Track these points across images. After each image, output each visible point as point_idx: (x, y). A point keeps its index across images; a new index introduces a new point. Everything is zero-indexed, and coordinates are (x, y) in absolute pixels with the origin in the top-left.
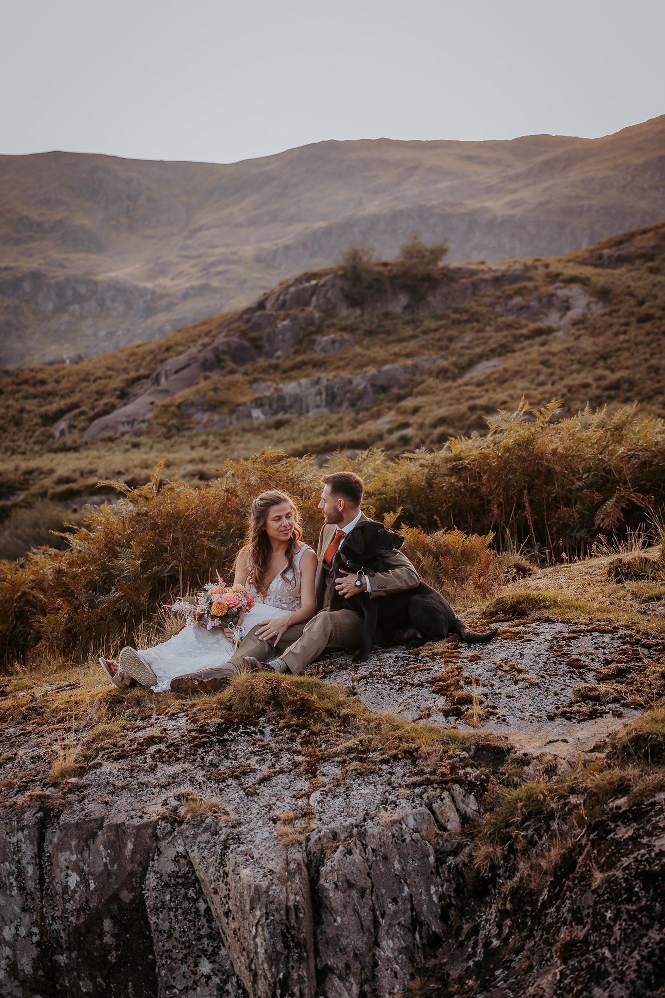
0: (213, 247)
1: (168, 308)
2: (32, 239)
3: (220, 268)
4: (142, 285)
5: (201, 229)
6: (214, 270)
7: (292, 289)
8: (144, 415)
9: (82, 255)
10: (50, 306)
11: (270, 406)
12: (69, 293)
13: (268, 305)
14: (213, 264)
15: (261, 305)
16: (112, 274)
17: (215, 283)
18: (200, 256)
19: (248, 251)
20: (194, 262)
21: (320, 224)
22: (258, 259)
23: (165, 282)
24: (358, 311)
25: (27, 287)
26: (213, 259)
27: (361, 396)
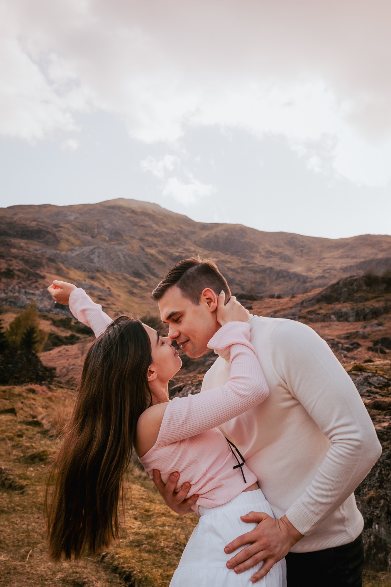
0: (327, 264)
1: (311, 282)
2: (271, 257)
3: (329, 271)
4: (303, 274)
5: (324, 258)
6: (326, 271)
7: (349, 279)
8: (297, 313)
9: (286, 263)
10: (274, 278)
11: (337, 315)
12: (281, 275)
13: (341, 283)
14: (326, 270)
15: (338, 283)
16: (294, 270)
17: (327, 275)
18: (323, 267)
19: (338, 266)
20: (320, 268)
21: (363, 260)
22: (341, 269)
23: (310, 274)
24: (369, 288)
25: (268, 272)
26: (326, 268)
27: (367, 315)
